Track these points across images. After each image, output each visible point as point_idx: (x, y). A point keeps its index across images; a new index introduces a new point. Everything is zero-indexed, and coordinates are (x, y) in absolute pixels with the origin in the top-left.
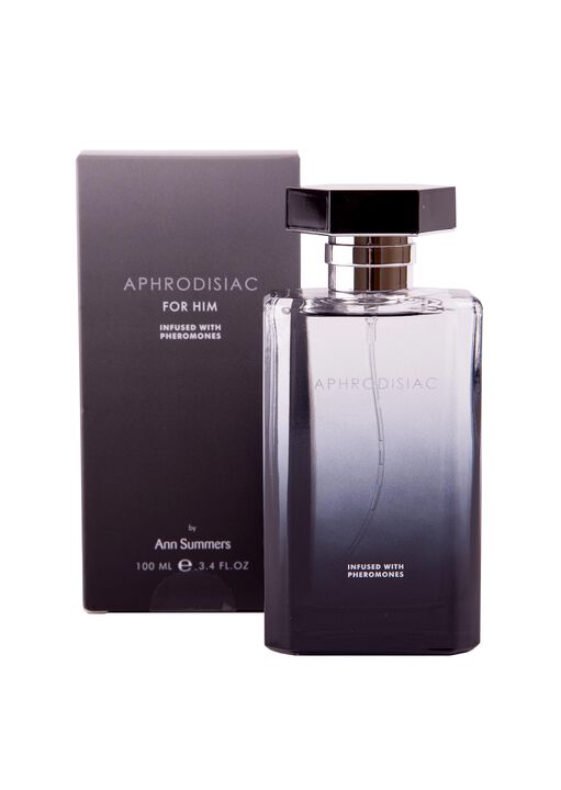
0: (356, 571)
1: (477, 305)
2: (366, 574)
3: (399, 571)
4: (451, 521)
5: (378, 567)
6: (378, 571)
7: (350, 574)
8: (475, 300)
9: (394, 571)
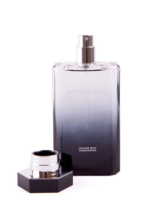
0: (82, 150)
1: (118, 68)
2: (84, 150)
3: (95, 149)
4: (111, 134)
5: (88, 148)
6: (88, 149)
7: (80, 150)
8: (118, 66)
9: (93, 149)
